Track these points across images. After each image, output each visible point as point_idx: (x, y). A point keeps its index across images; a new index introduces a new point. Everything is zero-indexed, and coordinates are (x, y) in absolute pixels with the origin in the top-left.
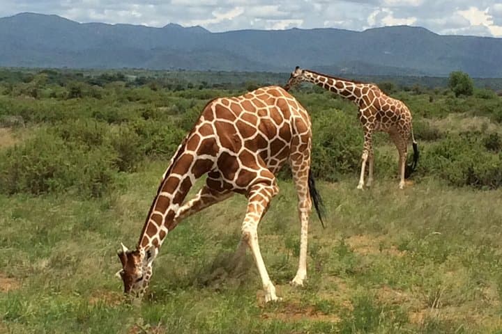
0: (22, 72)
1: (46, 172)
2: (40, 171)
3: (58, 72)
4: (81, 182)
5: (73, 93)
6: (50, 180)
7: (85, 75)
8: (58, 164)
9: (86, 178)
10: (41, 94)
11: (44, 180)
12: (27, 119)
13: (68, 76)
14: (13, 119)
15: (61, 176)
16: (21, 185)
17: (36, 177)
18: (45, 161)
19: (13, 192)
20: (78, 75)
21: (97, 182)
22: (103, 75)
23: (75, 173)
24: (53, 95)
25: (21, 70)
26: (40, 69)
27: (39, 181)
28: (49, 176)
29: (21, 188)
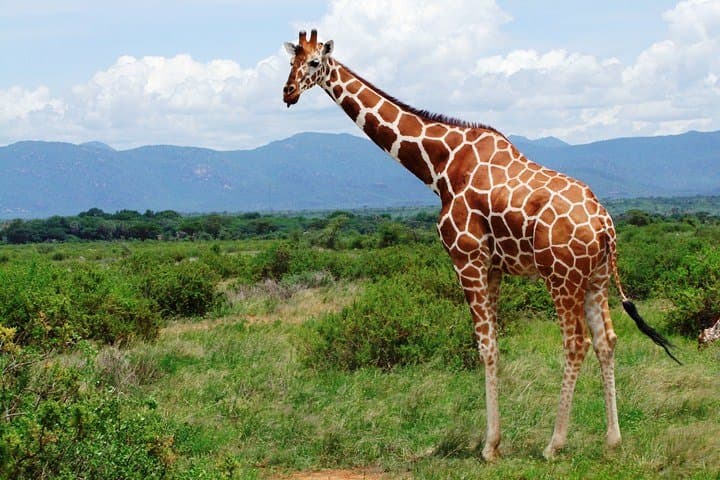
0: (305, 216)
1: (397, 337)
2: (388, 335)
3: (356, 215)
4: (447, 349)
5: (386, 239)
6: (403, 347)
7: (395, 216)
8: (414, 326)
9: (453, 342)
10: (339, 244)
11: (395, 348)
12: (338, 277)
13: (370, 219)
14: (319, 276)
15: (418, 340)
16: (362, 355)
17: (384, 344)
18: (395, 322)
19: (354, 366)
20: (383, 216)
21: (469, 347)
22: (419, 215)
23: (437, 336)
24: (358, 245)
25: (302, 214)
26: (328, 212)
27: (388, 350)
28: (402, 341)
29: (363, 360)
